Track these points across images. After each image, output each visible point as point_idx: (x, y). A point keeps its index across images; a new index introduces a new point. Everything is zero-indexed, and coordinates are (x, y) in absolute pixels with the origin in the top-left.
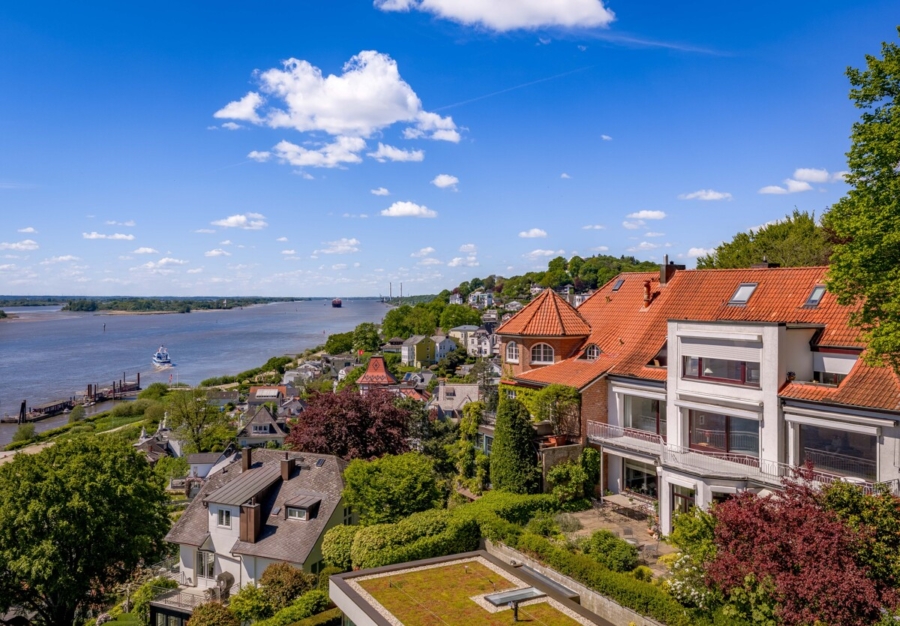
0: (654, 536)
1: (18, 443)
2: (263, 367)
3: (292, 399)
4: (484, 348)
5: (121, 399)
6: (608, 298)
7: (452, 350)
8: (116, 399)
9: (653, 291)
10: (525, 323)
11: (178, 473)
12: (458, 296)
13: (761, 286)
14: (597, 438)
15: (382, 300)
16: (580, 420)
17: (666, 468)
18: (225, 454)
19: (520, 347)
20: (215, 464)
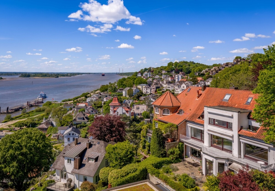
0: (200, 174)
1: (6, 120)
2: (81, 96)
3: (89, 107)
4: (148, 91)
5: (37, 106)
6: (186, 94)
7: (138, 92)
8: (36, 106)
9: (200, 93)
10: (161, 102)
11: (55, 132)
12: (140, 74)
13: (232, 95)
14: (183, 140)
15: (117, 74)
16: (178, 134)
17: (204, 153)
18: (69, 127)
19: (159, 109)
20: (66, 130)
